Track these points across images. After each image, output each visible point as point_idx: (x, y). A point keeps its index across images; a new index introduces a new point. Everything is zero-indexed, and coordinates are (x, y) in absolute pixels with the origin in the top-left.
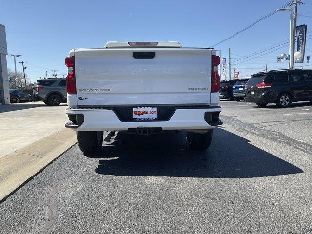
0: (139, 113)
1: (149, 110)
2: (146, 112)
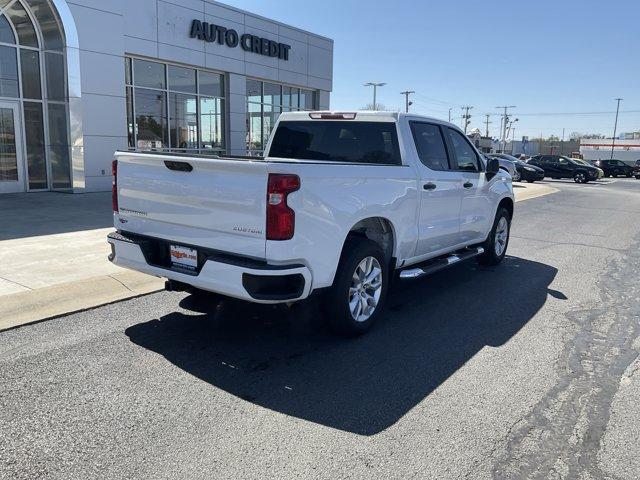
0: (178, 255)
1: (187, 251)
2: (185, 256)
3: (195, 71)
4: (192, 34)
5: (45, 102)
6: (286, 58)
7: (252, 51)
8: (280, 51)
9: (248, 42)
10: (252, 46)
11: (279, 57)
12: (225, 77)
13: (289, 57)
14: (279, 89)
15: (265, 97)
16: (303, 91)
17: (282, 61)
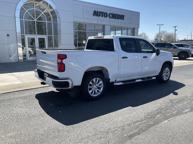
1: (46, 74)
3: (95, 25)
4: (94, 15)
5: (53, 36)
6: (123, 19)
7: (112, 18)
8: (121, 17)
9: (111, 16)
10: (112, 16)
11: (121, 19)
12: (104, 26)
13: (124, 19)
14: (121, 29)
15: (116, 31)
16: (130, 29)
17: (122, 20)
